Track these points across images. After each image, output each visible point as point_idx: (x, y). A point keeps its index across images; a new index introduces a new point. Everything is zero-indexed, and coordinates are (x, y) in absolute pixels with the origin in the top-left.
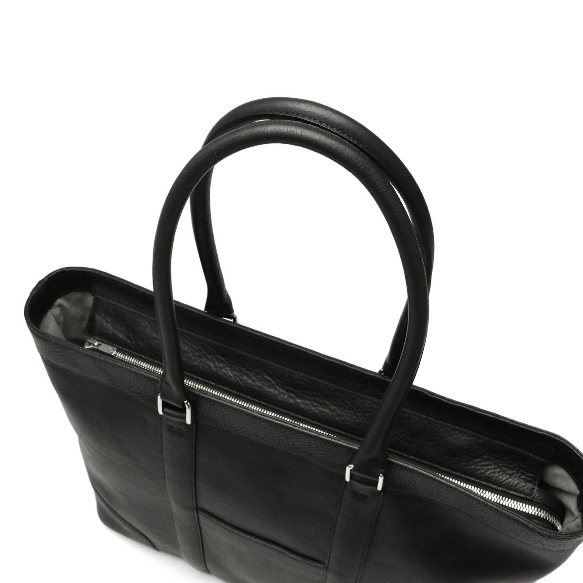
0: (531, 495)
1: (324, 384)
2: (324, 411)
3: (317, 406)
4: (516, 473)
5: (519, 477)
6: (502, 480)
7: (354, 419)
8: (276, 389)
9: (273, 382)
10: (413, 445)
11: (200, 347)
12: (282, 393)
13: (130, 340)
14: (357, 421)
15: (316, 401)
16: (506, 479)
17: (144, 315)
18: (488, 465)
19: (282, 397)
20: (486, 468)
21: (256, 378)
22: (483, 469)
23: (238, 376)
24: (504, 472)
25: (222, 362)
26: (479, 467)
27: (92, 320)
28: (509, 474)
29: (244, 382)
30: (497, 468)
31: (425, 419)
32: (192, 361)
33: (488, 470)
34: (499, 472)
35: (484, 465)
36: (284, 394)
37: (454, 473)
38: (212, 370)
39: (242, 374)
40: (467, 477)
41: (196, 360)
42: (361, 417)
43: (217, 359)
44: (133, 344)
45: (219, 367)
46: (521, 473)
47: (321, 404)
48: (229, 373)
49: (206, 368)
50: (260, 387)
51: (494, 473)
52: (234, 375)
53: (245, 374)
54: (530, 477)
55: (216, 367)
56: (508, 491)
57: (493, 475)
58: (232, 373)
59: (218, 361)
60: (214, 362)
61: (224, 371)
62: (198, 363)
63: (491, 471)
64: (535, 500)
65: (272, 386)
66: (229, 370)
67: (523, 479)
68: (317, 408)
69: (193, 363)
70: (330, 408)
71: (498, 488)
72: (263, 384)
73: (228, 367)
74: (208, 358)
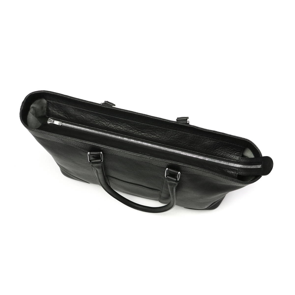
0: (239, 160)
1: (153, 127)
2: (154, 137)
3: (151, 135)
4: (233, 153)
5: (234, 154)
6: (227, 156)
7: (167, 139)
8: (133, 130)
9: (132, 127)
10: (191, 146)
11: (98, 117)
12: (136, 131)
13: (67, 117)
14: (168, 139)
15: (150, 133)
16: (229, 156)
17: (71, 106)
18: (222, 151)
19: (136, 133)
20: (221, 152)
21: (124, 126)
22: (220, 152)
23: (116, 127)
24: (228, 152)
25: (108, 122)
26: (218, 152)
27: (48, 110)
28: (230, 153)
29: (119, 129)
30: (225, 152)
31: (196, 136)
32: (96, 123)
33: (222, 153)
34: (226, 153)
35: (220, 151)
36: (137, 132)
37: (209, 155)
38: (105, 126)
39: (118, 126)
40: (214, 156)
41: (97, 122)
42: (169, 138)
43: (106, 121)
44: (68, 119)
45: (107, 124)
46: (235, 152)
47: (153, 134)
48: (112, 126)
49: (102, 125)
50: (126, 130)
51: (224, 153)
52: (114, 126)
53: (119, 126)
54: (239, 154)
55: (106, 124)
56: (230, 160)
57: (224, 154)
58: (113, 126)
59: (107, 122)
60: (105, 122)
61: (110, 125)
62: (98, 123)
63: (223, 153)
64: (240, 162)
65: (131, 129)
66: (112, 125)
67: (236, 155)
68: (151, 136)
69: (96, 124)
70: (156, 136)
71: (226, 159)
72: (127, 129)
73: (111, 123)
74: (102, 121)
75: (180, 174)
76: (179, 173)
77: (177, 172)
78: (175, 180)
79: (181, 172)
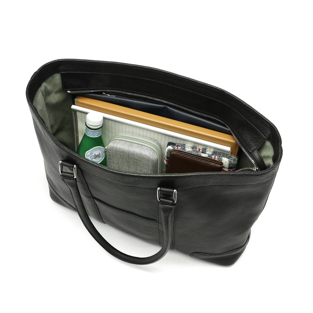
75: (176, 193)
76: (175, 190)
77: (172, 190)
78: (171, 202)
79: (177, 190)
